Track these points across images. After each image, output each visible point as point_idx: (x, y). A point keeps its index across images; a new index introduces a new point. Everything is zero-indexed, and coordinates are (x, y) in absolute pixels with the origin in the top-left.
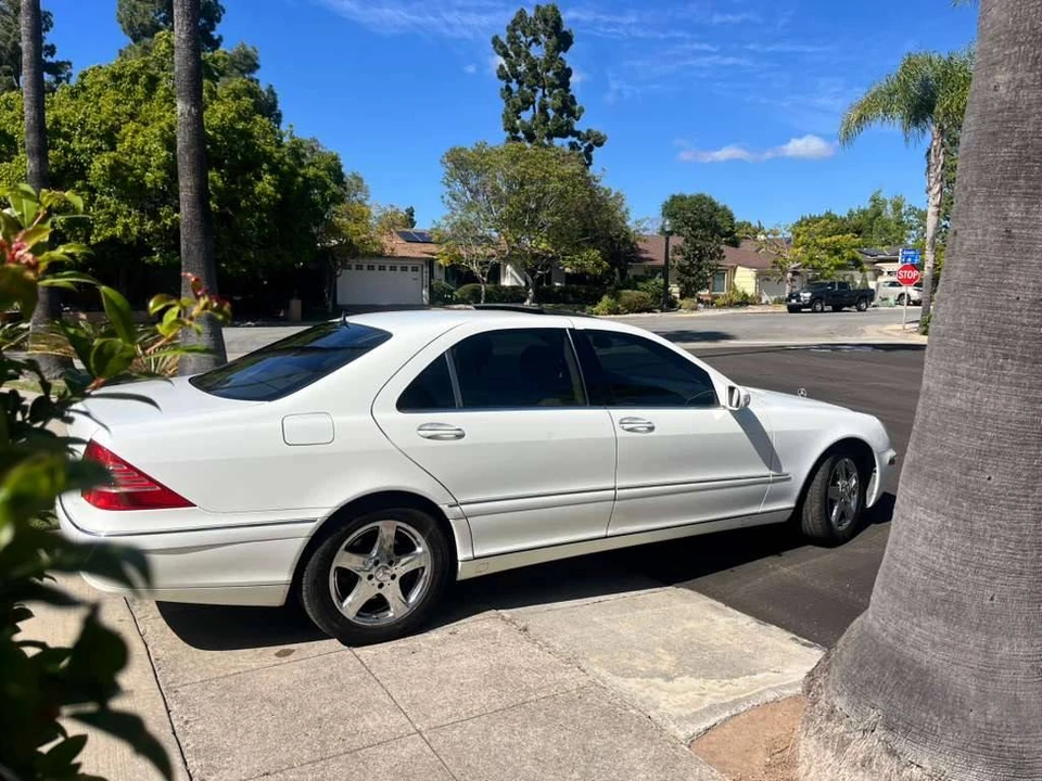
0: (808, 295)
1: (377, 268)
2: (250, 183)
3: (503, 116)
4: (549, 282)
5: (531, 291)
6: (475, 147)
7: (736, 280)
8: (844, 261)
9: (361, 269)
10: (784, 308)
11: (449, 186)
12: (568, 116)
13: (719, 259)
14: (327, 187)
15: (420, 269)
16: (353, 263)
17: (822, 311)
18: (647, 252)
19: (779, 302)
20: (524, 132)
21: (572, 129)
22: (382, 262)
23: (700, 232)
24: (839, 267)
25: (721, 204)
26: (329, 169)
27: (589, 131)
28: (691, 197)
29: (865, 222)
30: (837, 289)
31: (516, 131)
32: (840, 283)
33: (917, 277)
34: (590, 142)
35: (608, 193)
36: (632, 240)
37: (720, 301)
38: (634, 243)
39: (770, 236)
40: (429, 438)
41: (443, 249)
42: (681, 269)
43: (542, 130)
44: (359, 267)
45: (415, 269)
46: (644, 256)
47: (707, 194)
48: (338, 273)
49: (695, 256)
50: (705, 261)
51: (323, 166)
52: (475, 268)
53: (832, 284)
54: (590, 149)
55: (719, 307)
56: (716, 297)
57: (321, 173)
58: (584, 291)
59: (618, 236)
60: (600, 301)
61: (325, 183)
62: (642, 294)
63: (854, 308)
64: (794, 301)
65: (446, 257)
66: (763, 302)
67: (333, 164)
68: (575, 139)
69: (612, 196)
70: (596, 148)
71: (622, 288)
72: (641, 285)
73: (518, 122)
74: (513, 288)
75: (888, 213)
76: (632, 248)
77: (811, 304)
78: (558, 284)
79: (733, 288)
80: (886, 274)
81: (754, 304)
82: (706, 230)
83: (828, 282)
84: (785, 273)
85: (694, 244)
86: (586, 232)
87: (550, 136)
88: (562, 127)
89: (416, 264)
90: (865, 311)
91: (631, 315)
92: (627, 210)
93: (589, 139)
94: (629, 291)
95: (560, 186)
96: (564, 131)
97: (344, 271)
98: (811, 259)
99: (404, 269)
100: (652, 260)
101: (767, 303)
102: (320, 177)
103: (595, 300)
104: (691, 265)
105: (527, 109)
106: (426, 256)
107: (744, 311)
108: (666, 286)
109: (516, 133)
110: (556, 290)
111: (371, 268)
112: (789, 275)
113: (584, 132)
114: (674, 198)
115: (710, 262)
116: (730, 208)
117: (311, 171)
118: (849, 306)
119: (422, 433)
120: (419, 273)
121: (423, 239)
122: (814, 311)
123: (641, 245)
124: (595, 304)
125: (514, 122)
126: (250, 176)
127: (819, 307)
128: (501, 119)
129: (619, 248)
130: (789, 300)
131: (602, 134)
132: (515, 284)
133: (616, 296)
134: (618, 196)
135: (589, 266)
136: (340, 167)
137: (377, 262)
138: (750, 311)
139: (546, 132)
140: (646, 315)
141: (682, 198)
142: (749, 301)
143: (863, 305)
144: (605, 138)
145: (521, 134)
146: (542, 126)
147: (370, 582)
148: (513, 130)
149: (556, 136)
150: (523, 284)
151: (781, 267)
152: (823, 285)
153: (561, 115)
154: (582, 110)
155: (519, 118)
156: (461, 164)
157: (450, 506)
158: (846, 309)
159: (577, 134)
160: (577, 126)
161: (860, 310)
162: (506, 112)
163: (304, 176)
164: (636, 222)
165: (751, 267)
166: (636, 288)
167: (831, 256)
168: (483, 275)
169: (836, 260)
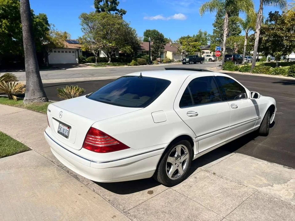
0: (188, 59)
1: (61, 52)
2: (18, 24)
3: (94, 3)
4: (114, 56)
5: (110, 59)
6: (90, 14)
7: (167, 55)
8: (197, 50)
9: (56, 52)
10: (181, 63)
11: (83, 26)
12: (114, 4)
13: (163, 49)
14: (44, 26)
15: (75, 52)
16: (53, 50)
17: (192, 64)
18: (143, 47)
19: (180, 61)
20: (101, 9)
21: (116, 8)
22: (63, 50)
23: (158, 41)
24: (196, 51)
25: (160, 33)
26: (43, 19)
27: (121, 9)
28: (152, 31)
29: (198, 38)
30: (195, 57)
31: (99, 8)
32: (196, 56)
33: (220, 54)
34: (122, 13)
35: (131, 29)
36: (139, 43)
37: (164, 61)
38: (139, 44)
39: (176, 42)
40: (190, 116)
41: (83, 46)
42: (153, 52)
43: (107, 8)
44: (55, 52)
45: (73, 52)
46: (142, 48)
47: (156, 30)
48: (49, 53)
49: (157, 48)
50: (159, 50)
51: (41, 18)
52: (93, 52)
53: (194, 56)
54: (122, 15)
55: (164, 63)
56: (163, 60)
57: (41, 21)
58: (126, 58)
59: (136, 42)
60: (131, 61)
61: (43, 24)
62: (143, 59)
63: (199, 63)
64: (184, 61)
65: (84, 48)
66: (175, 61)
67: (44, 17)
68: (117, 12)
69: (132, 30)
70: (123, 15)
71: (137, 58)
72: (142, 57)
73: (99, 6)
74: (104, 58)
75: (203, 36)
76: (139, 46)
77: (189, 62)
78: (117, 57)
79: (166, 57)
80: (205, 53)
81: (173, 62)
82: (159, 41)
83: (193, 55)
84: (181, 52)
85: (156, 45)
86: (126, 40)
87: (109, 11)
88: (113, 8)
89: (74, 50)
90: (202, 63)
91: (140, 66)
92: (137, 34)
93: (121, 12)
94: (139, 59)
95: (119, 26)
96: (114, 9)
97: (51, 53)
98: (188, 49)
99: (70, 52)
100: (144, 49)
101: (176, 62)
102: (41, 22)
103: (130, 61)
104: (156, 51)
105: (101, 1)
106: (77, 48)
107: (171, 64)
108: (150, 57)
109: (99, 9)
110: (117, 58)
111: (59, 52)
112: (182, 53)
113: (120, 9)
114: (147, 31)
115: (161, 50)
116: (163, 34)
117: (38, 20)
118: (198, 62)
119: (188, 115)
120: (75, 53)
121: (74, 42)
122: (190, 64)
123: (141, 45)
124: (130, 63)
125: (98, 6)
126: (18, 21)
127: (191, 62)
128: (94, 4)
129: (135, 46)
130: (183, 61)
131: (125, 10)
132: (105, 57)
133: (136, 60)
134: (134, 30)
135: (128, 51)
136: (47, 19)
137: (61, 50)
138: (172, 64)
139: (108, 9)
140: (144, 66)
141: (149, 31)
142: (172, 61)
143: (202, 62)
144: (126, 12)
145: (100, 10)
146: (107, 7)
147: (176, 166)
148: (98, 8)
149: (111, 11)
150: (107, 56)
151: (180, 51)
152: (192, 56)
153: (113, 4)
154: (119, 3)
155: (99, 4)
156: (86, 19)
157: (195, 138)
158: (197, 63)
159: (117, 10)
160: (118, 8)
161: (201, 63)
162: (95, 2)
163: (36, 21)
164: (140, 38)
165: (171, 51)
166: (141, 58)
167: (193, 48)
168: (96, 54)
169: (194, 49)
